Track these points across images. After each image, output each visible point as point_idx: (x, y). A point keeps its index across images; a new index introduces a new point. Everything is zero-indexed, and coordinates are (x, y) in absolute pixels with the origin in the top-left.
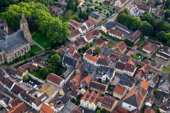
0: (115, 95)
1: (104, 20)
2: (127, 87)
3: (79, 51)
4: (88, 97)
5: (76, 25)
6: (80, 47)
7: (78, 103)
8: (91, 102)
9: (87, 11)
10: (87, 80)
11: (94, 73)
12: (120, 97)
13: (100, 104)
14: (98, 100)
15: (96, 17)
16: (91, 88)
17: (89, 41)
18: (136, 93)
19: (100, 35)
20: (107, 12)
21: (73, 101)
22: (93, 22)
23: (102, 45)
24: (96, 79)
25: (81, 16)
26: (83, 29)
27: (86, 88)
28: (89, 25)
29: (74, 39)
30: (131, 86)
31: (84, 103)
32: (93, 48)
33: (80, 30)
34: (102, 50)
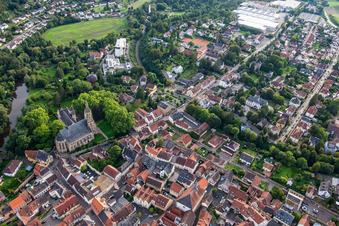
0: (172, 192)
1: (173, 109)
2: (185, 185)
3: (142, 142)
4: (141, 193)
5: (143, 114)
6: (144, 138)
7: (131, 200)
8: (143, 199)
9: (157, 101)
10: (144, 175)
11: (152, 167)
12: (176, 195)
13: (153, 202)
14: (151, 198)
15: (165, 107)
16: (148, 184)
17: (154, 133)
18: (191, 193)
19: (166, 126)
20: (178, 101)
21: (127, 197)
22: (162, 112)
23: (165, 137)
24: (153, 175)
25: (150, 105)
26: (150, 119)
27: (142, 183)
28: (156, 115)
29: (139, 129)
30: (189, 184)
31: (137, 200)
32: (157, 140)
33: (146, 120)
34: (166, 143)
